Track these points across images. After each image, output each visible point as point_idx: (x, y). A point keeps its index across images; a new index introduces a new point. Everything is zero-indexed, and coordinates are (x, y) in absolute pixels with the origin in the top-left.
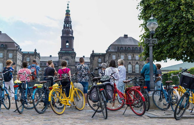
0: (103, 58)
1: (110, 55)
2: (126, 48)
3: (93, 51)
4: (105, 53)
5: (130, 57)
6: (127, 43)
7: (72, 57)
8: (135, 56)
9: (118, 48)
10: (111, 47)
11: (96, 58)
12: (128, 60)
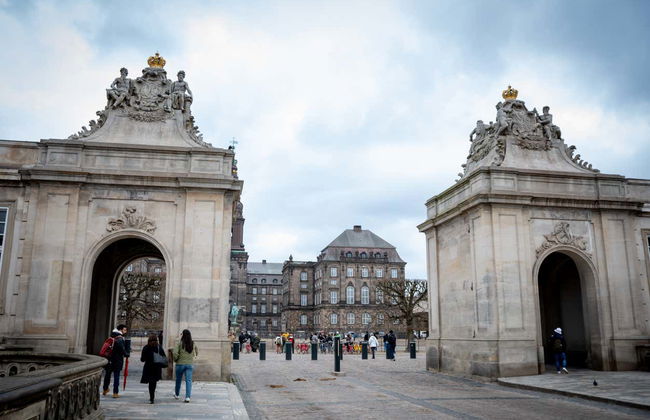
0: (311, 271)
1: (326, 267)
2: (357, 253)
3: (291, 258)
4: (316, 260)
5: (365, 272)
6: (361, 243)
7: (240, 264)
8: (375, 269)
9: (342, 254)
10: (327, 251)
11: (296, 272)
12: (362, 278)
